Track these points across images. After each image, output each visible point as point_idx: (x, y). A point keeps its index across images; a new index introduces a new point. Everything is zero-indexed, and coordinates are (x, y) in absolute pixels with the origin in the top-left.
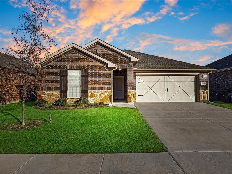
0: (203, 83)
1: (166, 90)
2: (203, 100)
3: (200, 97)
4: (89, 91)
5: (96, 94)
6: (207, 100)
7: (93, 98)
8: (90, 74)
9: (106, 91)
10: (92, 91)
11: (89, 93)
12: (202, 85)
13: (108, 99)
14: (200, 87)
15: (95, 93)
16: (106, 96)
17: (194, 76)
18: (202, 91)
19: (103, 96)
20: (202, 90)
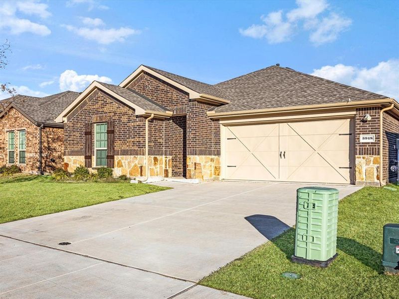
0: (365, 136)
1: (282, 155)
2: (364, 180)
3: (357, 173)
4: (115, 156)
5: (124, 161)
6: (376, 180)
7: (120, 168)
8: (117, 129)
9: (136, 156)
10: (119, 156)
11: (115, 159)
12: (362, 141)
13: (138, 170)
14: (358, 148)
15: (123, 159)
16: (135, 166)
17: (349, 120)
18: (364, 158)
19: (133, 165)
20: (361, 156)
